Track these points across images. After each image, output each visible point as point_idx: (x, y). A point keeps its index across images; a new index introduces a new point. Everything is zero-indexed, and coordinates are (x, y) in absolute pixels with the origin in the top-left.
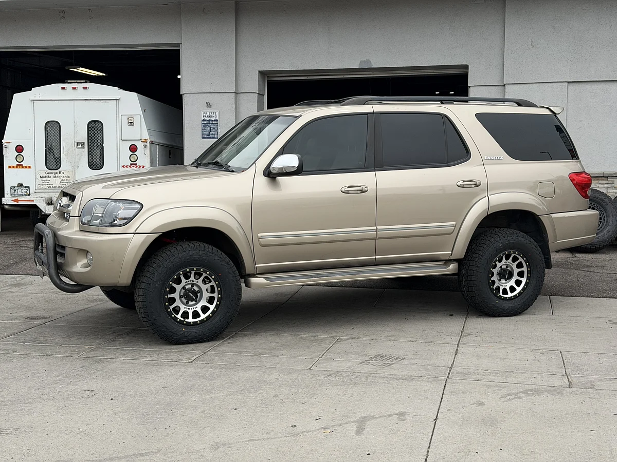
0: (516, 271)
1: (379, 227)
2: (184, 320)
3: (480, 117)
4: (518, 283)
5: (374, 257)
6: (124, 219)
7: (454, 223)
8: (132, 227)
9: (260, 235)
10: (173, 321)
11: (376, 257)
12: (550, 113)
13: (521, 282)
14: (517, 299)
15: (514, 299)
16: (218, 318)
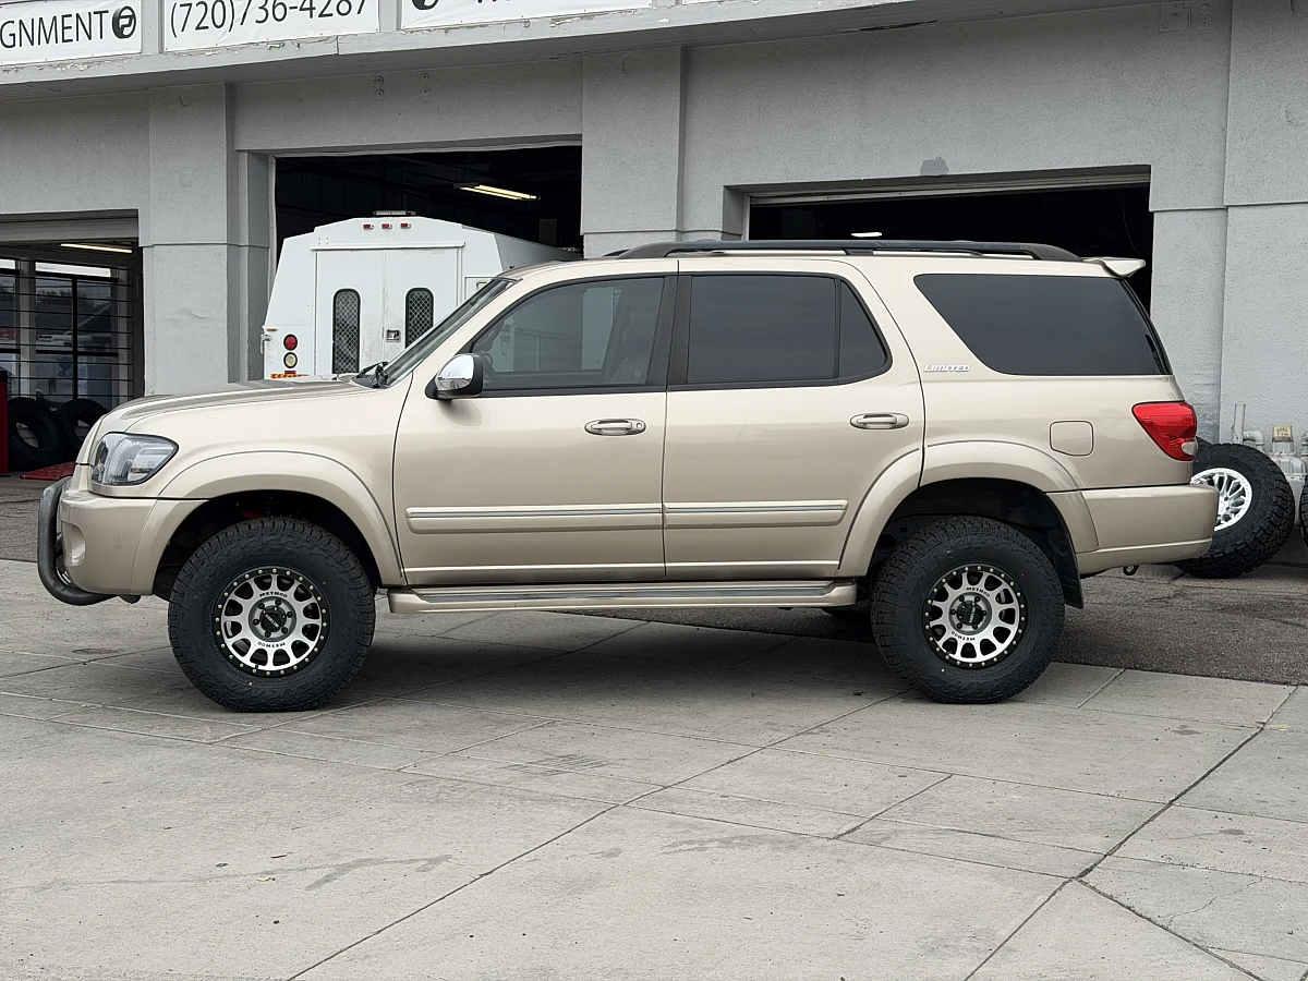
0: (997, 608)
1: (667, 505)
2: (257, 667)
3: (923, 282)
4: (1001, 634)
5: (663, 565)
6: (142, 471)
7: (844, 502)
8: (155, 486)
9: (410, 510)
10: (230, 665)
11: (667, 565)
12: (1106, 275)
13: (1008, 632)
14: (993, 668)
15: (983, 667)
16: (321, 665)
